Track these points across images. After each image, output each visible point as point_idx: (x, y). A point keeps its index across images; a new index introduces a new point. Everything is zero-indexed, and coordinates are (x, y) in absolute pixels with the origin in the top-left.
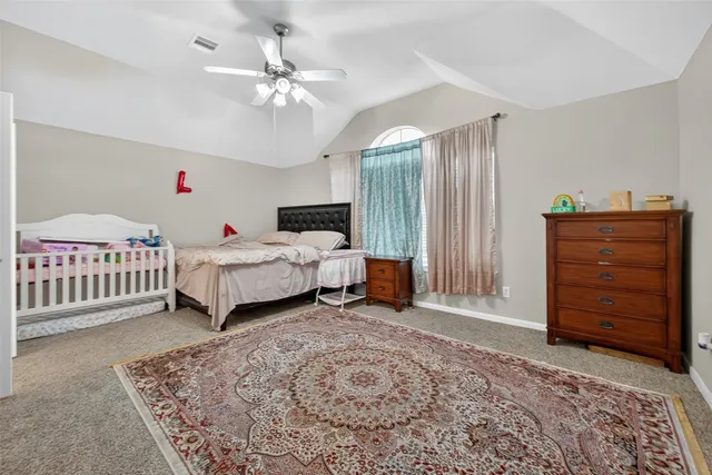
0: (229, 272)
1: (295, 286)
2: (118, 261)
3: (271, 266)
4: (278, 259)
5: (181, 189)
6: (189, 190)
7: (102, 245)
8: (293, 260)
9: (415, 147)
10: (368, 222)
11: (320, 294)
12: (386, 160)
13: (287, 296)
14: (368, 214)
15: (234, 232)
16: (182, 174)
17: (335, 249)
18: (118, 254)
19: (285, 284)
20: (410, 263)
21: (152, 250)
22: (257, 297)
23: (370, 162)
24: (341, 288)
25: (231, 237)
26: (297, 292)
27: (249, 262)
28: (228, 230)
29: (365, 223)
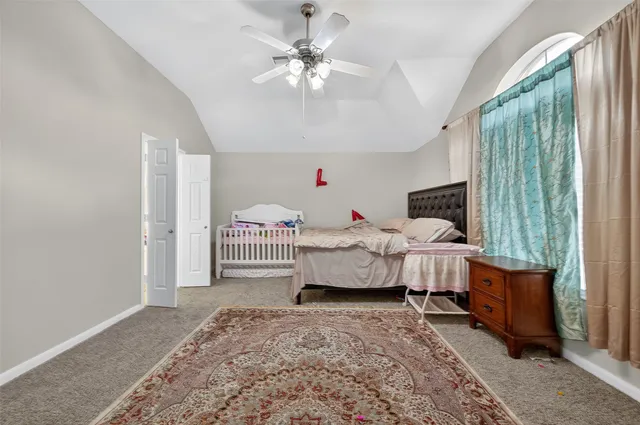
0: (305, 253)
1: (376, 277)
2: (266, 236)
3: (347, 254)
4: (354, 247)
5: (320, 183)
6: (325, 184)
7: (261, 225)
8: (373, 249)
9: (561, 67)
10: (489, 206)
11: (409, 294)
12: (512, 108)
13: (365, 286)
14: (489, 195)
15: (361, 218)
16: (320, 171)
17: (436, 241)
18: (266, 232)
19: (363, 273)
20: (550, 276)
21: (291, 229)
22: (330, 281)
23: (492, 119)
24: (424, 293)
25: (358, 221)
26: (378, 285)
27: (322, 246)
28: (356, 216)
29: (484, 208)
